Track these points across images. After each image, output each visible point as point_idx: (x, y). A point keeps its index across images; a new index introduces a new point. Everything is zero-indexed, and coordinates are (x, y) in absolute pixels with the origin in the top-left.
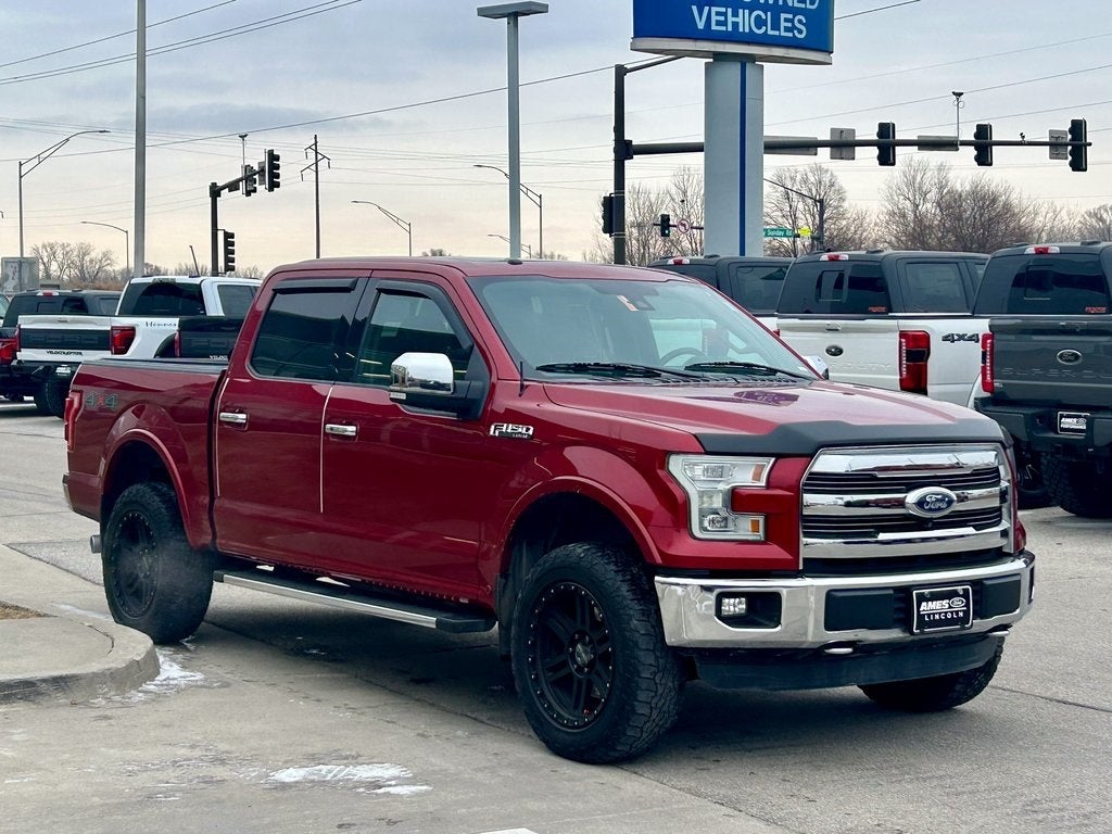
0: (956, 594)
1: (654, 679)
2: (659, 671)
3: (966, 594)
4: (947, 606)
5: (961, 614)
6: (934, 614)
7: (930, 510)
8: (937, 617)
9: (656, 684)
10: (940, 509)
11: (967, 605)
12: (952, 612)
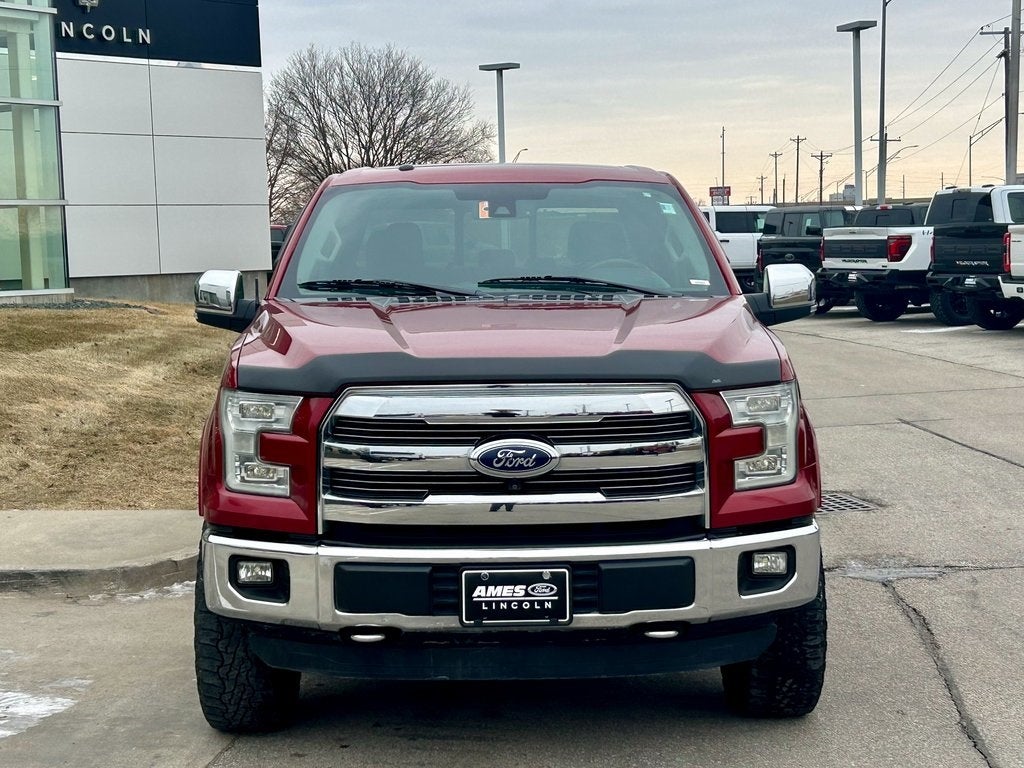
0: (539, 578)
1: (217, 647)
2: (222, 638)
3: (557, 579)
4: (523, 593)
5: (548, 605)
6: (498, 603)
7: (503, 468)
8: (504, 606)
9: (219, 652)
10: (521, 467)
11: (561, 593)
12: (530, 602)
